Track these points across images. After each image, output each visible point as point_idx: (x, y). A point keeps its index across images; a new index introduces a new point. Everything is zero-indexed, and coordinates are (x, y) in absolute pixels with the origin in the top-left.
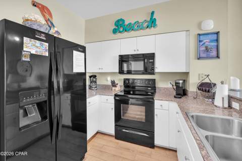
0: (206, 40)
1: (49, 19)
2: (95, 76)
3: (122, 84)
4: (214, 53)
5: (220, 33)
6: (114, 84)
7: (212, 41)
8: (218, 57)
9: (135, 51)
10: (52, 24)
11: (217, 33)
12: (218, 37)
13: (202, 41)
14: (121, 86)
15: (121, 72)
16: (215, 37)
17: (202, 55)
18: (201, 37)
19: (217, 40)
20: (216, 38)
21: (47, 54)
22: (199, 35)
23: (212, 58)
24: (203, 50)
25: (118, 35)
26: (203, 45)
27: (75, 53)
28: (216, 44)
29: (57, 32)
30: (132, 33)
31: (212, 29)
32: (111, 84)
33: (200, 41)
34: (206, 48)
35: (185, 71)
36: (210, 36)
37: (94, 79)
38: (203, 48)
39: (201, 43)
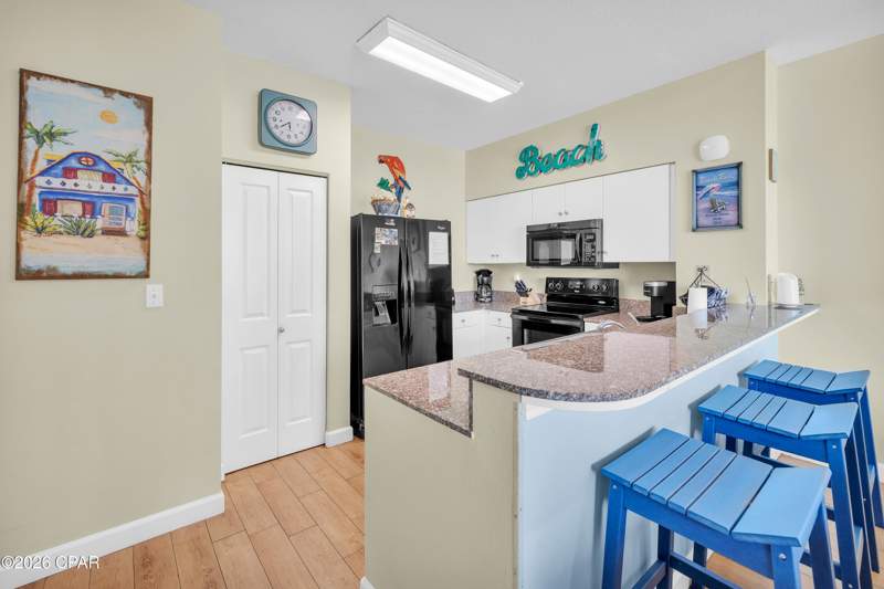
0: (712, 184)
1: (400, 178)
2: (490, 273)
3: (542, 290)
4: (731, 216)
5: (744, 168)
6: (522, 290)
7: (725, 187)
8: (739, 225)
9: (560, 214)
10: (405, 183)
11: (738, 166)
12: (739, 175)
13: (703, 187)
14: (541, 296)
15: (533, 261)
16: (732, 176)
17: (703, 221)
18: (701, 177)
19: (738, 184)
20: (735, 179)
21: (396, 243)
22: (696, 172)
23: (726, 226)
24: (704, 210)
25: (528, 181)
26: (705, 195)
27: (432, 235)
28: (735, 193)
29: (410, 206)
30: (555, 175)
31: (728, 156)
32: (515, 290)
33: (698, 188)
34: (712, 202)
35: (667, 260)
36: (722, 174)
37: (485, 279)
38: (705, 205)
39: (701, 193)
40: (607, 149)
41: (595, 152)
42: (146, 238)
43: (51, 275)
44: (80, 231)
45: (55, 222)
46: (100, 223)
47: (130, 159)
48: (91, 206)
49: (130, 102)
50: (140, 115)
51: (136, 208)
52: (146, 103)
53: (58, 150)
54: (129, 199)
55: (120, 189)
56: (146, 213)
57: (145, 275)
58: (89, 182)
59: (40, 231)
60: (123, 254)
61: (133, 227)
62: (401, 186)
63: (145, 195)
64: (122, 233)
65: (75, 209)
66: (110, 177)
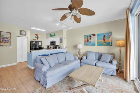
8: (62, 42)
18: (60, 38)
21: (35, 43)
28: (62, 40)
31: (62, 37)
39: (60, 40)
40: (56, 35)
41: (55, 35)
42: (10, 43)
43: (3, 46)
44: (5, 43)
45: (3, 42)
46: (6, 42)
47: (9, 37)
48: (6, 41)
49: (9, 33)
50: (10, 34)
51: (9, 41)
52: (10, 33)
53: (3, 37)
54: (9, 40)
55: (8, 39)
56: (10, 41)
57: (10, 46)
58: (5, 39)
59: (2, 43)
60: (8, 44)
61: (9, 42)
62: (38, 37)
63: (10, 40)
64: (8, 43)
65: (4, 41)
66: (7, 39)
